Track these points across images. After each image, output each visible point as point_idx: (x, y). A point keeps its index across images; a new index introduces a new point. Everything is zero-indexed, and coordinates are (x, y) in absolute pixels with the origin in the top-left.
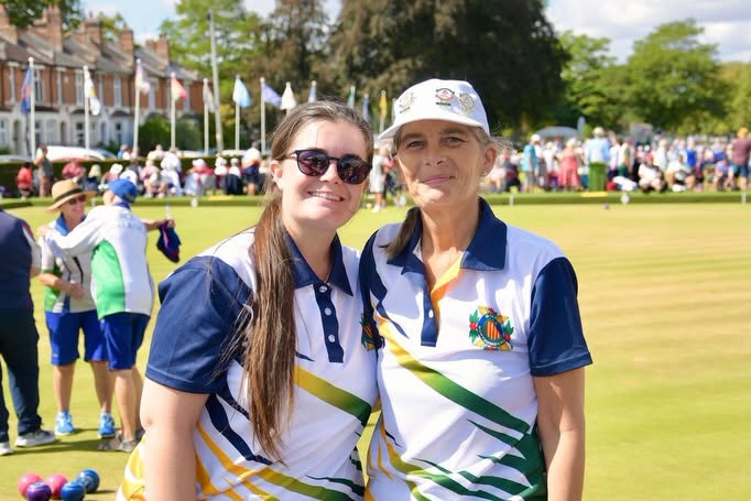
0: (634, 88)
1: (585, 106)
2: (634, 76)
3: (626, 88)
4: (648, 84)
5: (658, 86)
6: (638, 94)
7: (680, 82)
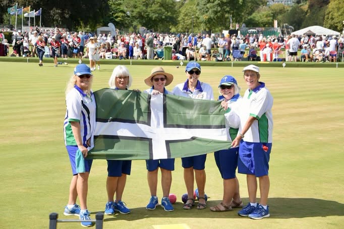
0: (138, 10)
1: (117, 17)
2: (138, 4)
3: (134, 10)
4: (144, 8)
5: (149, 10)
6: (139, 13)
7: (159, 8)
